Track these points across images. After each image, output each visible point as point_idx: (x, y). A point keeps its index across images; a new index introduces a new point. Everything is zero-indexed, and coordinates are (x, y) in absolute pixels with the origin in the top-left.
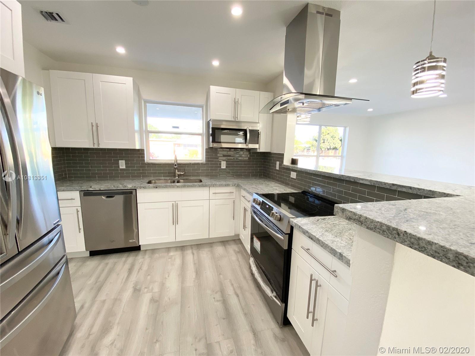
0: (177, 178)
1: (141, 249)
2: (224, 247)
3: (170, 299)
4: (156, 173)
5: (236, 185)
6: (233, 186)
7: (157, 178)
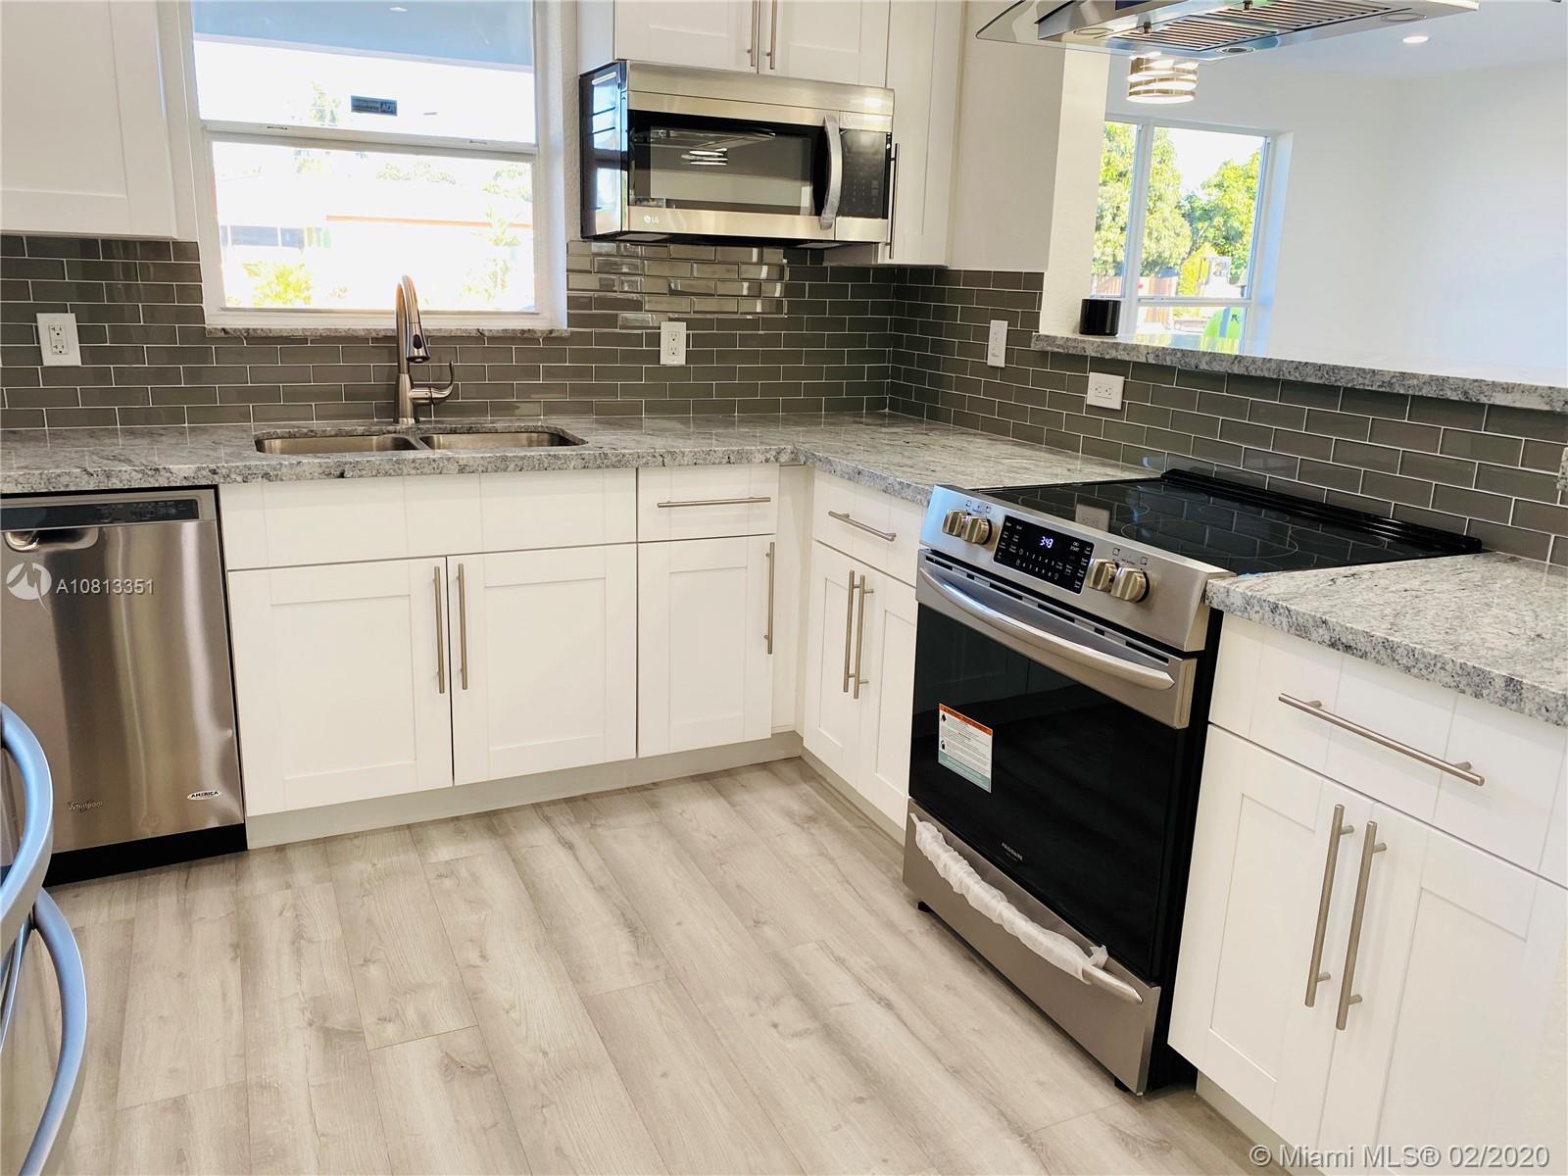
0: (412, 421)
1: (251, 845)
2: (722, 799)
3: (545, 1054)
4: (272, 395)
5: (784, 458)
6: (767, 461)
7: (293, 427)
